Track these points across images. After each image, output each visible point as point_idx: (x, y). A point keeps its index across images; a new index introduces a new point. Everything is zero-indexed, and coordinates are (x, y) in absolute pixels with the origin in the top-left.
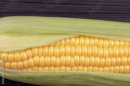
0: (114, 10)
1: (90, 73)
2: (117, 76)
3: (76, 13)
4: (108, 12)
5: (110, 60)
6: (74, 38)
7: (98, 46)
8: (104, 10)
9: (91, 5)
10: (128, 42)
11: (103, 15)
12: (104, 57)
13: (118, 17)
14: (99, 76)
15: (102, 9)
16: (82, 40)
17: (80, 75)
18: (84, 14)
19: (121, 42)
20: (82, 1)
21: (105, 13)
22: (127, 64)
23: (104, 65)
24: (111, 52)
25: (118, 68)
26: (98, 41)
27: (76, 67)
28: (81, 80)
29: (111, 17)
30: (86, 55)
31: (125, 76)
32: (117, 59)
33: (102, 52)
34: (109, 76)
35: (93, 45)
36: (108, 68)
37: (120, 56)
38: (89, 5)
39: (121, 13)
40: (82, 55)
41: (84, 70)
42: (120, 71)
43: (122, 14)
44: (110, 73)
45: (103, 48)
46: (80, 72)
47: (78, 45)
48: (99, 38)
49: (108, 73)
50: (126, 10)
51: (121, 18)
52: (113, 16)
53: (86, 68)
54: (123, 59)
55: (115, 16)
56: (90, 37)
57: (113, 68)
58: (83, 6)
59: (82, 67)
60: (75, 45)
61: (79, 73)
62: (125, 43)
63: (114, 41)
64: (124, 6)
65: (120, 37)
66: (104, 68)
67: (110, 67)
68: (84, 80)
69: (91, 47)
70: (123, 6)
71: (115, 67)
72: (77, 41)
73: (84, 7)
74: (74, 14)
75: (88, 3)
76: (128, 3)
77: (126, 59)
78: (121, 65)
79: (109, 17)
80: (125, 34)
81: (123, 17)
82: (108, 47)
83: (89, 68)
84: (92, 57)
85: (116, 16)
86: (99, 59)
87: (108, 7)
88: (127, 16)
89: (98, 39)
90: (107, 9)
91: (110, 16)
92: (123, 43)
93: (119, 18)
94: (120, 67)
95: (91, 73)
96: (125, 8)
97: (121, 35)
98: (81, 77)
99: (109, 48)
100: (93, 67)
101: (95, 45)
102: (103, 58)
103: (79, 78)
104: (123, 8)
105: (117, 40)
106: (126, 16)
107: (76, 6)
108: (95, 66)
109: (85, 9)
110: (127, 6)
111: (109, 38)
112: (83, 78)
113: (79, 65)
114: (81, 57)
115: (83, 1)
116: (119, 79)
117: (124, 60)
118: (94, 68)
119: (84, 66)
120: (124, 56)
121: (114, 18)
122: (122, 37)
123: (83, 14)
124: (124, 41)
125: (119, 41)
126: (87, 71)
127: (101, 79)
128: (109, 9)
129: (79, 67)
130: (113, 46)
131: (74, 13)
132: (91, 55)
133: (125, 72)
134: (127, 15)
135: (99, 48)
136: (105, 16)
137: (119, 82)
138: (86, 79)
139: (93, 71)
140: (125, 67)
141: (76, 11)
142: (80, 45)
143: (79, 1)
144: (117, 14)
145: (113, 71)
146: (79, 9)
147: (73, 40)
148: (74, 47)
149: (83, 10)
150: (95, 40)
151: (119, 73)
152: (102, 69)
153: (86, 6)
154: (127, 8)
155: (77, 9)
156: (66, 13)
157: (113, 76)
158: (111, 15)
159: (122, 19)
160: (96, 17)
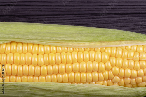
0: (62, 11)
1: (23, 84)
2: (54, 86)
3: (19, 15)
4: (55, 13)
5: (45, 68)
6: (5, 44)
7: (32, 53)
8: (50, 11)
9: (36, 6)
10: (65, 47)
11: (49, 17)
12: (39, 65)
13: (66, 18)
14: (35, 86)
15: (48, 10)
16: (14, 46)
17: (13, 86)
18: (28, 17)
19: (57, 48)
20: (26, 2)
21: (52, 15)
22: (66, 72)
23: (39, 74)
24: (46, 59)
25: (55, 77)
26: (31, 47)
27: (8, 77)
28: (15, 91)
29: (58, 19)
30: (19, 64)
31: (64, 86)
32: (54, 67)
33: (36, 59)
34: (45, 86)
35: (27, 51)
36: (44, 78)
37: (57, 63)
38: (34, 6)
39: (70, 14)
40: (14, 63)
41: (17, 81)
42: (58, 80)
43: (71, 16)
44: (46, 83)
45: (38, 55)
46: (13, 82)
47: (10, 52)
48: (34, 44)
49: (44, 83)
50: (75, 11)
51: (70, 19)
52: (60, 17)
53: (20, 78)
54: (60, 66)
55: (62, 17)
56: (22, 43)
57: (49, 77)
58: (28, 7)
59: (15, 77)
60: (6, 53)
61: (11, 84)
62: (63, 48)
63: (50, 46)
64: (74, 6)
65: (57, 42)
66: (40, 77)
67: (46, 76)
68: (18, 91)
69: (24, 54)
70: (72, 6)
71: (52, 76)
72: (8, 48)
73: (28, 9)
74: (16, 17)
75: (33, 4)
76: (78, 3)
77: (64, 67)
78: (59, 73)
79: (56, 19)
80: (62, 38)
81: (72, 18)
82: (43, 53)
83: (23, 77)
84: (25, 65)
85: (64, 17)
86: (33, 68)
87: (55, 7)
88: (76, 18)
89: (32, 45)
90: (53, 10)
91: (57, 17)
92: (60, 48)
93: (67, 20)
94: (58, 75)
95: (25, 83)
96: (74, 9)
97: (57, 40)
98: (15, 88)
99: (45, 55)
100: (27, 76)
101: (29, 51)
102: (37, 66)
103: (13, 89)
104: (72, 9)
105: (53, 46)
106: (74, 18)
107: (20, 7)
108: (29, 75)
109: (29, 11)
110: (77, 6)
111: (44, 43)
112: (17, 89)
113: (12, 75)
114: (13, 66)
115: (28, 2)
116: (57, 89)
117: (62, 67)
118: (29, 77)
119: (16, 76)
120: (61, 63)
121: (61, 20)
122: (59, 42)
123: (26, 17)
124: (62, 46)
125: (56, 47)
126: (21, 81)
127: (37, 90)
128: (57, 10)
129: (11, 77)
130: (49, 52)
131: (17, 15)
132: (24, 63)
133: (63, 81)
134: (77, 16)
135: (33, 55)
136: (51, 18)
137: (57, 93)
138: (21, 90)
139: (27, 81)
140: (64, 76)
141: (18, 13)
142: (12, 52)
143: (23, 2)
144: (65, 16)
145: (50, 80)
146: (22, 11)
147: (4, 46)
148: (5, 55)
149: (26, 12)
150: (29, 47)
151: (57, 82)
152: (37, 78)
153: (30, 7)
154: (76, 9)
155: (20, 11)
156: (8, 16)
157: (50, 86)
158: (59, 16)
159: (70, 21)
160: (41, 20)
